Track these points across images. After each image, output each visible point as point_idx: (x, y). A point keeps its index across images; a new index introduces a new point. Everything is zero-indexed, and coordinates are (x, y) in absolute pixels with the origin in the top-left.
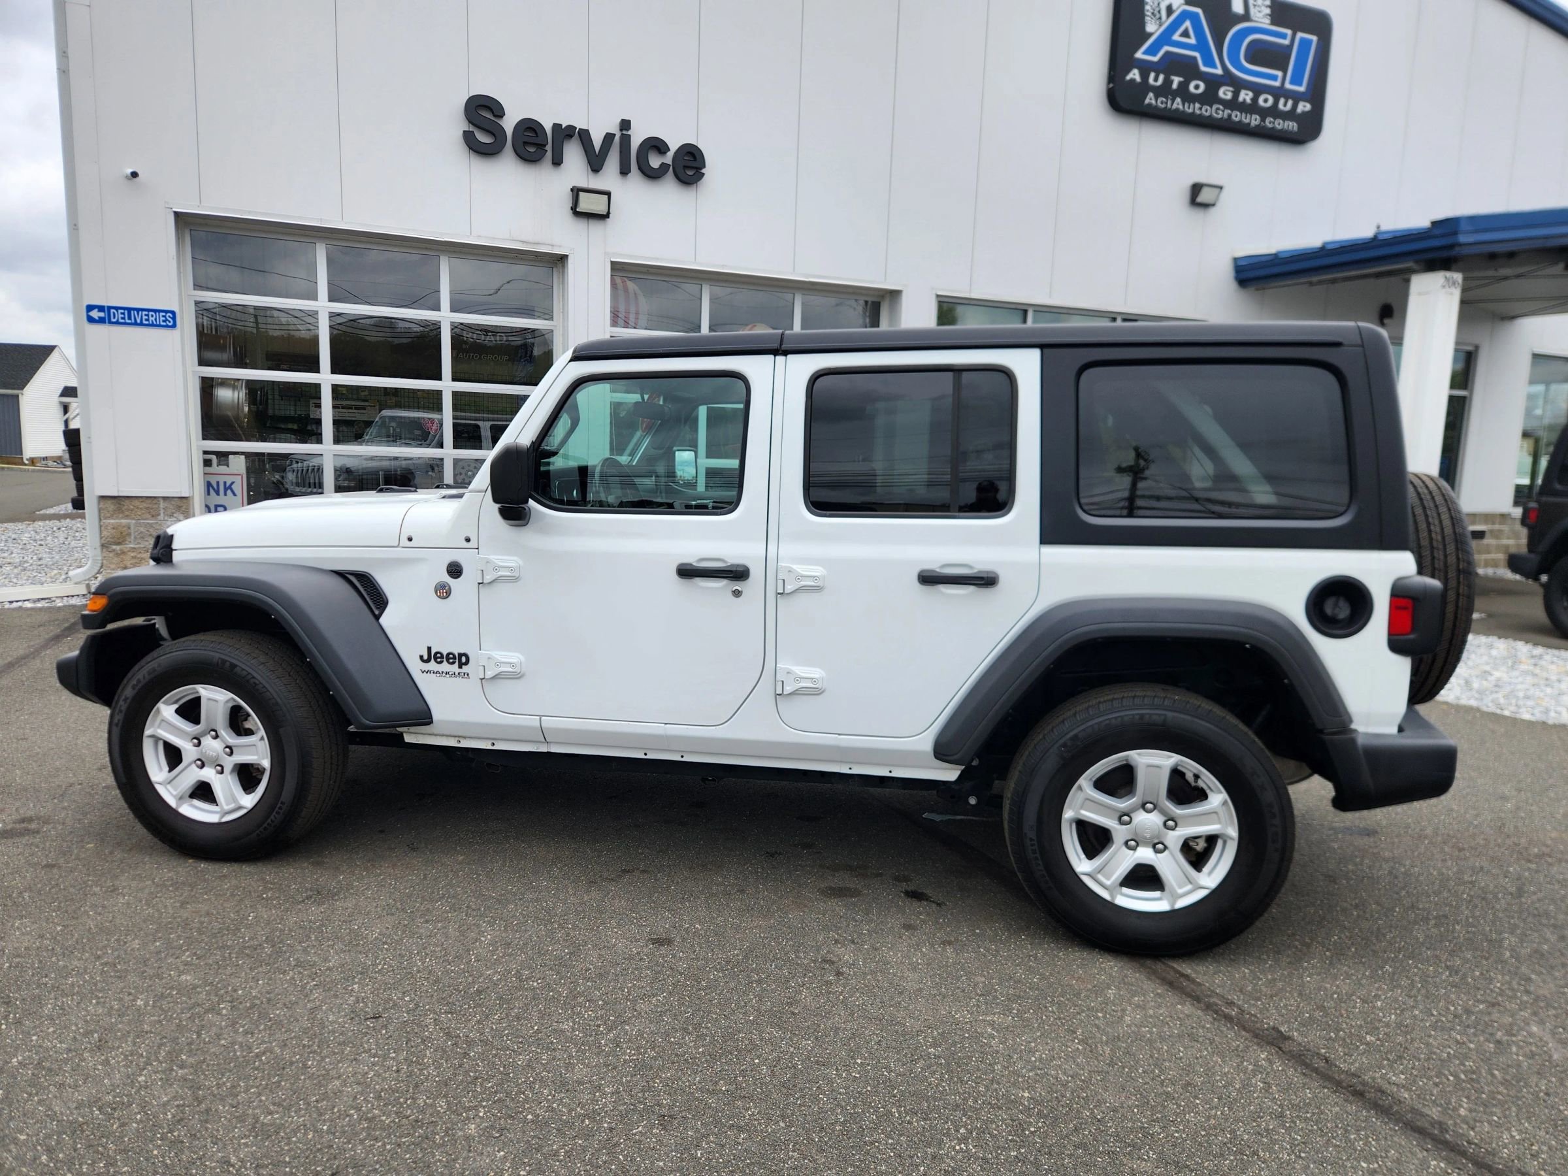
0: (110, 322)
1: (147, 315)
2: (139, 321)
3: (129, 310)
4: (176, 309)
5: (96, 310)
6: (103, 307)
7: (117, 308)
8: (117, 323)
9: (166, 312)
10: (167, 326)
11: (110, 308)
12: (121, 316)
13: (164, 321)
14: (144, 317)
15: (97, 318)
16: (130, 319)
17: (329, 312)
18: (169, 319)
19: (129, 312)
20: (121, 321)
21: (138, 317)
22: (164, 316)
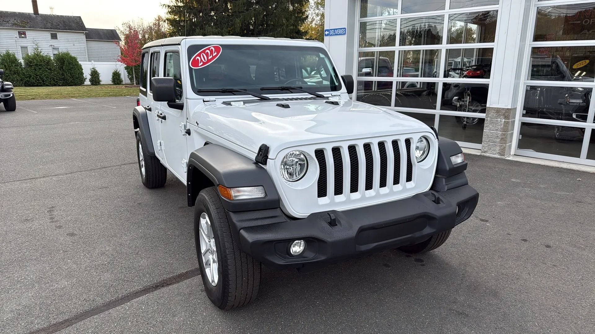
0: (330, 35)
1: (339, 31)
2: (336, 34)
3: (334, 29)
4: (346, 28)
5: (327, 31)
6: (328, 30)
7: (332, 30)
8: (331, 35)
9: (343, 28)
10: (343, 34)
11: (330, 30)
12: (332, 32)
13: (343, 32)
14: (338, 32)
15: (327, 34)
16: (334, 33)
17: (401, 19)
18: (344, 31)
19: (334, 31)
20: (332, 34)
21: (337, 32)
22: (343, 30)
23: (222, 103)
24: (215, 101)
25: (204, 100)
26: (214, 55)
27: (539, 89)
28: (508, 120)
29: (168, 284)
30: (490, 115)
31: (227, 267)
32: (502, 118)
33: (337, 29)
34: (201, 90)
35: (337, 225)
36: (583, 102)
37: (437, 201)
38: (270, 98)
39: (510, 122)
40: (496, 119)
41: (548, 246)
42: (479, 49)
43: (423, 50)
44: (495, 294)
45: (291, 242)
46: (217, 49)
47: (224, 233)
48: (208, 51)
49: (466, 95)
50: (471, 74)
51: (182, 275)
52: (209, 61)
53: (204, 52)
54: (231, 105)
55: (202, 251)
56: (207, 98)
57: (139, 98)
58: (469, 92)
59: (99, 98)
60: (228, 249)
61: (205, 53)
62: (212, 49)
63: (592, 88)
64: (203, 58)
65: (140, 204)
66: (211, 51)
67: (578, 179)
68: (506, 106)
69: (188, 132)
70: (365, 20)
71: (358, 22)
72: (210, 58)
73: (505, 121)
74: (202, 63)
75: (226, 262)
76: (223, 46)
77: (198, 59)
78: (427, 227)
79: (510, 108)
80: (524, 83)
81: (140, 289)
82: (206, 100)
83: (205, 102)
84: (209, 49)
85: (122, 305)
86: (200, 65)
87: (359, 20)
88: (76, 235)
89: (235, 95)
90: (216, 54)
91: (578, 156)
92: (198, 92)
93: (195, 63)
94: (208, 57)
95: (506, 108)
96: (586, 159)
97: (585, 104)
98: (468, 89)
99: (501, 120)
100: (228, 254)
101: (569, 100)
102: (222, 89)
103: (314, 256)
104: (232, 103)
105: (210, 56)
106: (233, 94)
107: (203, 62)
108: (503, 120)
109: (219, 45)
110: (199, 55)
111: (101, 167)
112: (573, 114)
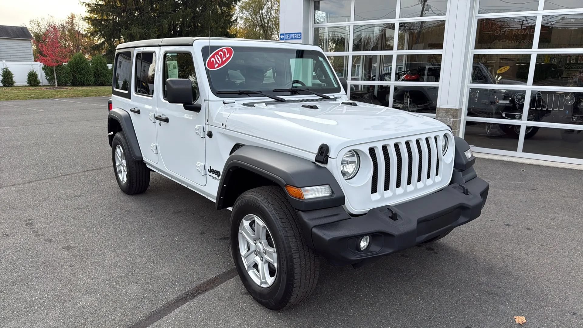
0: (285, 39)
1: (294, 35)
2: (292, 38)
3: (290, 34)
4: (302, 32)
5: (282, 35)
6: (284, 34)
7: (287, 34)
9: (299, 33)
10: (299, 39)
11: (285, 34)
12: (288, 36)
13: (298, 37)
14: (294, 36)
15: (282, 38)
16: (290, 37)
17: (354, 26)
18: (300, 36)
19: (290, 35)
20: (288, 38)
21: (292, 36)
22: (298, 35)
23: (242, 105)
24: (234, 103)
25: (225, 102)
26: (228, 56)
27: (478, 91)
28: (456, 119)
29: (203, 291)
30: (440, 115)
31: (293, 266)
32: (451, 118)
33: (292, 34)
34: (220, 91)
35: (398, 219)
36: (510, 103)
37: (466, 192)
38: (285, 99)
39: (458, 121)
40: (446, 118)
41: (529, 229)
42: (408, 55)
43: (363, 56)
44: (509, 274)
45: (361, 238)
46: (229, 50)
47: (288, 233)
48: (220, 52)
49: (406, 98)
50: (409, 78)
51: (213, 280)
52: (223, 62)
53: (217, 53)
54: (255, 107)
55: (241, 253)
56: (227, 100)
57: (111, 101)
58: (408, 94)
59: (19, 100)
60: (293, 248)
61: (218, 55)
62: (224, 51)
63: (526, 91)
64: (217, 60)
65: (128, 211)
66: (224, 53)
67: (522, 170)
68: (454, 107)
69: (210, 135)
70: (317, 26)
71: (312, 27)
72: (224, 59)
73: (453, 120)
74: (217, 65)
75: (292, 261)
76: (235, 48)
77: (213, 60)
78: (461, 217)
79: (458, 108)
80: (468, 86)
81: (177, 298)
82: (226, 102)
83: (225, 104)
84: (221, 50)
85: (166, 316)
86: (216, 66)
87: (312, 26)
88: (73, 248)
89: (250, 96)
90: (228, 55)
91: (516, 150)
92: (217, 94)
93: (211, 64)
94: (222, 59)
95: (455, 108)
96: (523, 152)
97: (512, 104)
98: (407, 92)
99: (450, 119)
100: (294, 253)
101: (499, 101)
102: (240, 91)
103: (380, 250)
104: (255, 105)
105: (224, 57)
106: (249, 96)
107: (218, 63)
108: (452, 119)
109: (231, 47)
110: (213, 57)
111: (62, 175)
112: (503, 113)
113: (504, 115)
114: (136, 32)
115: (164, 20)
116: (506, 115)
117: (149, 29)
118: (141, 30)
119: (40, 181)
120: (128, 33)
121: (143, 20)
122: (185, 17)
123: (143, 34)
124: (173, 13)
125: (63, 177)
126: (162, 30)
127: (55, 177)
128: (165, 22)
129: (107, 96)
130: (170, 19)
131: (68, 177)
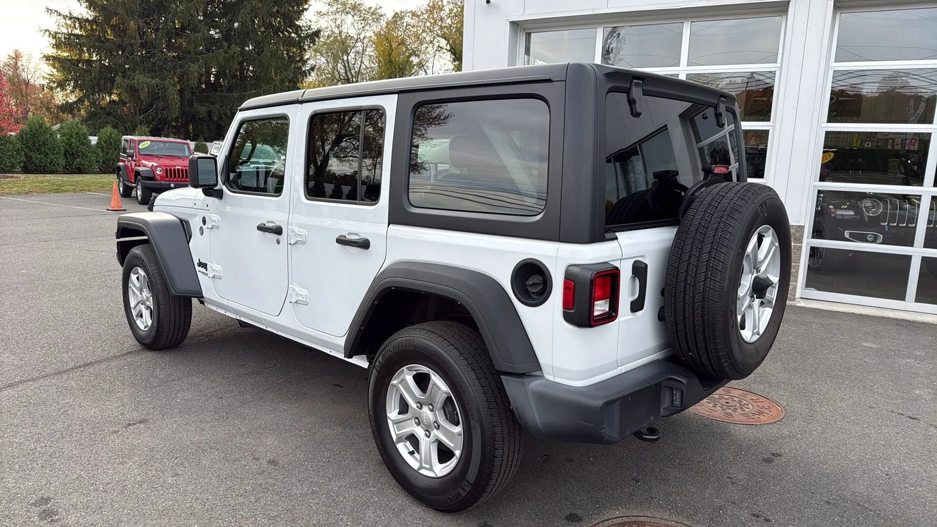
63: (921, 194)
68: (796, 222)
73: (794, 246)
79: (803, 224)
80: (815, 186)
91: (902, 297)
95: (797, 224)
96: (915, 302)
97: (859, 217)
111: (77, 365)
112: (846, 232)
113: (847, 236)
114: (142, 83)
115: (192, 65)
116: (851, 235)
117: (164, 79)
118: (150, 80)
119: (31, 383)
120: (127, 85)
121: (154, 64)
122: (229, 60)
123: (154, 87)
124: (206, 54)
125: (82, 371)
126: (188, 81)
127: (65, 372)
128: (194, 67)
129: (95, 192)
130: (201, 63)
131: (91, 370)
